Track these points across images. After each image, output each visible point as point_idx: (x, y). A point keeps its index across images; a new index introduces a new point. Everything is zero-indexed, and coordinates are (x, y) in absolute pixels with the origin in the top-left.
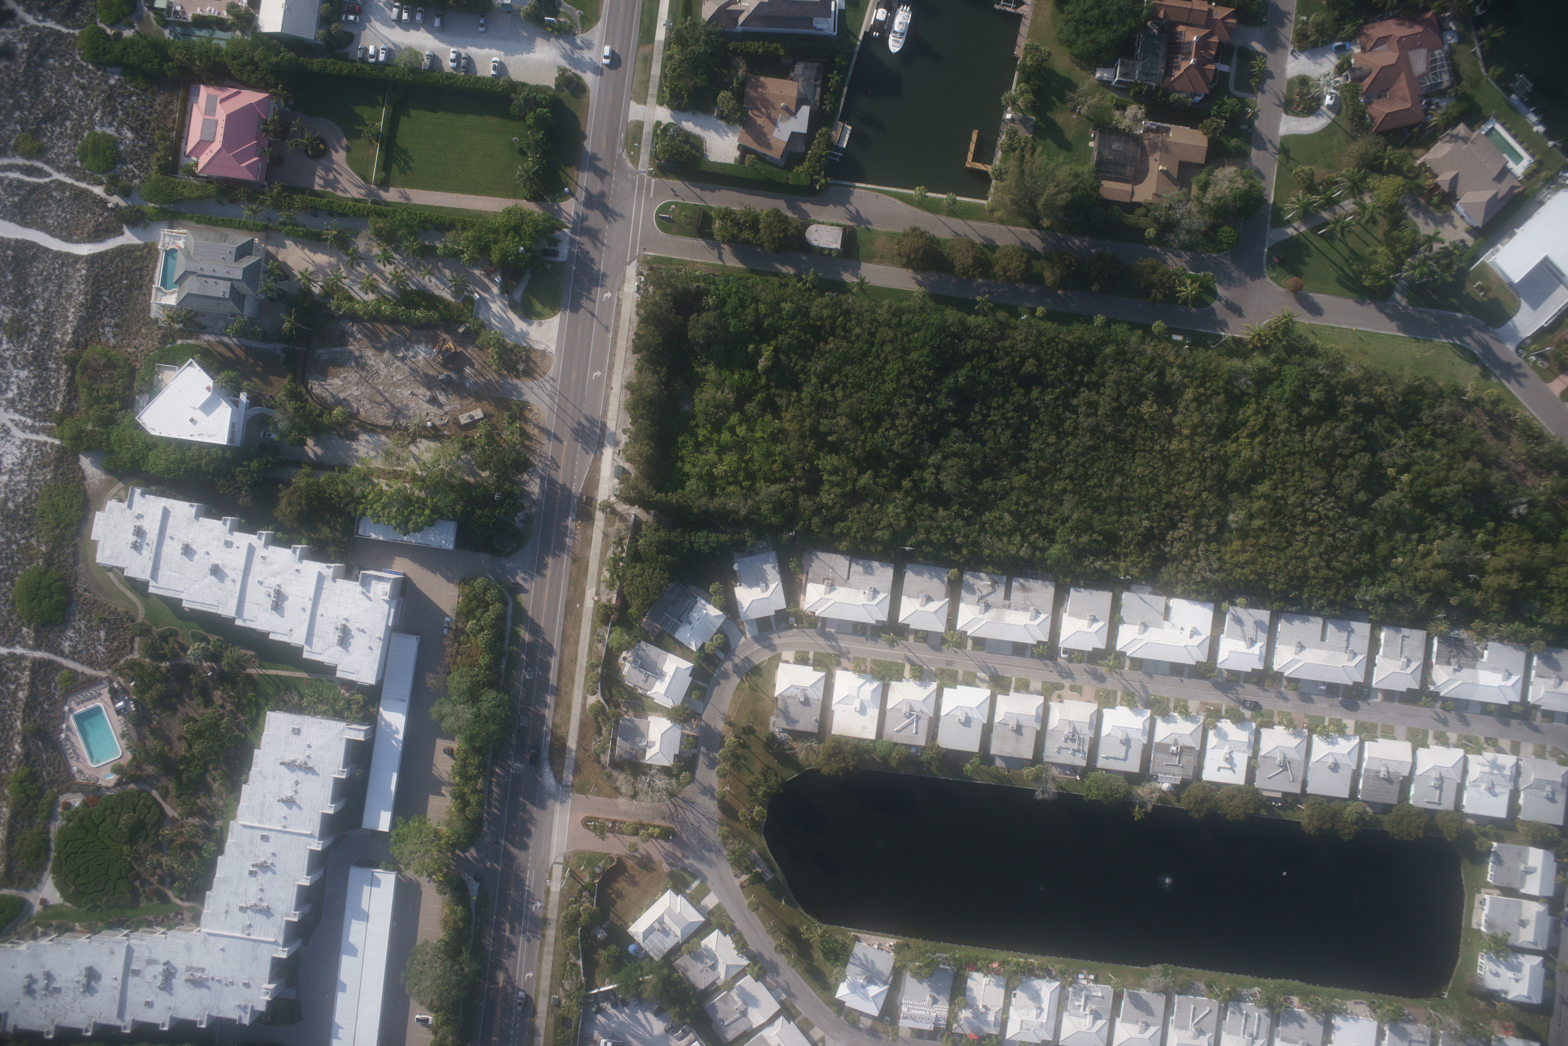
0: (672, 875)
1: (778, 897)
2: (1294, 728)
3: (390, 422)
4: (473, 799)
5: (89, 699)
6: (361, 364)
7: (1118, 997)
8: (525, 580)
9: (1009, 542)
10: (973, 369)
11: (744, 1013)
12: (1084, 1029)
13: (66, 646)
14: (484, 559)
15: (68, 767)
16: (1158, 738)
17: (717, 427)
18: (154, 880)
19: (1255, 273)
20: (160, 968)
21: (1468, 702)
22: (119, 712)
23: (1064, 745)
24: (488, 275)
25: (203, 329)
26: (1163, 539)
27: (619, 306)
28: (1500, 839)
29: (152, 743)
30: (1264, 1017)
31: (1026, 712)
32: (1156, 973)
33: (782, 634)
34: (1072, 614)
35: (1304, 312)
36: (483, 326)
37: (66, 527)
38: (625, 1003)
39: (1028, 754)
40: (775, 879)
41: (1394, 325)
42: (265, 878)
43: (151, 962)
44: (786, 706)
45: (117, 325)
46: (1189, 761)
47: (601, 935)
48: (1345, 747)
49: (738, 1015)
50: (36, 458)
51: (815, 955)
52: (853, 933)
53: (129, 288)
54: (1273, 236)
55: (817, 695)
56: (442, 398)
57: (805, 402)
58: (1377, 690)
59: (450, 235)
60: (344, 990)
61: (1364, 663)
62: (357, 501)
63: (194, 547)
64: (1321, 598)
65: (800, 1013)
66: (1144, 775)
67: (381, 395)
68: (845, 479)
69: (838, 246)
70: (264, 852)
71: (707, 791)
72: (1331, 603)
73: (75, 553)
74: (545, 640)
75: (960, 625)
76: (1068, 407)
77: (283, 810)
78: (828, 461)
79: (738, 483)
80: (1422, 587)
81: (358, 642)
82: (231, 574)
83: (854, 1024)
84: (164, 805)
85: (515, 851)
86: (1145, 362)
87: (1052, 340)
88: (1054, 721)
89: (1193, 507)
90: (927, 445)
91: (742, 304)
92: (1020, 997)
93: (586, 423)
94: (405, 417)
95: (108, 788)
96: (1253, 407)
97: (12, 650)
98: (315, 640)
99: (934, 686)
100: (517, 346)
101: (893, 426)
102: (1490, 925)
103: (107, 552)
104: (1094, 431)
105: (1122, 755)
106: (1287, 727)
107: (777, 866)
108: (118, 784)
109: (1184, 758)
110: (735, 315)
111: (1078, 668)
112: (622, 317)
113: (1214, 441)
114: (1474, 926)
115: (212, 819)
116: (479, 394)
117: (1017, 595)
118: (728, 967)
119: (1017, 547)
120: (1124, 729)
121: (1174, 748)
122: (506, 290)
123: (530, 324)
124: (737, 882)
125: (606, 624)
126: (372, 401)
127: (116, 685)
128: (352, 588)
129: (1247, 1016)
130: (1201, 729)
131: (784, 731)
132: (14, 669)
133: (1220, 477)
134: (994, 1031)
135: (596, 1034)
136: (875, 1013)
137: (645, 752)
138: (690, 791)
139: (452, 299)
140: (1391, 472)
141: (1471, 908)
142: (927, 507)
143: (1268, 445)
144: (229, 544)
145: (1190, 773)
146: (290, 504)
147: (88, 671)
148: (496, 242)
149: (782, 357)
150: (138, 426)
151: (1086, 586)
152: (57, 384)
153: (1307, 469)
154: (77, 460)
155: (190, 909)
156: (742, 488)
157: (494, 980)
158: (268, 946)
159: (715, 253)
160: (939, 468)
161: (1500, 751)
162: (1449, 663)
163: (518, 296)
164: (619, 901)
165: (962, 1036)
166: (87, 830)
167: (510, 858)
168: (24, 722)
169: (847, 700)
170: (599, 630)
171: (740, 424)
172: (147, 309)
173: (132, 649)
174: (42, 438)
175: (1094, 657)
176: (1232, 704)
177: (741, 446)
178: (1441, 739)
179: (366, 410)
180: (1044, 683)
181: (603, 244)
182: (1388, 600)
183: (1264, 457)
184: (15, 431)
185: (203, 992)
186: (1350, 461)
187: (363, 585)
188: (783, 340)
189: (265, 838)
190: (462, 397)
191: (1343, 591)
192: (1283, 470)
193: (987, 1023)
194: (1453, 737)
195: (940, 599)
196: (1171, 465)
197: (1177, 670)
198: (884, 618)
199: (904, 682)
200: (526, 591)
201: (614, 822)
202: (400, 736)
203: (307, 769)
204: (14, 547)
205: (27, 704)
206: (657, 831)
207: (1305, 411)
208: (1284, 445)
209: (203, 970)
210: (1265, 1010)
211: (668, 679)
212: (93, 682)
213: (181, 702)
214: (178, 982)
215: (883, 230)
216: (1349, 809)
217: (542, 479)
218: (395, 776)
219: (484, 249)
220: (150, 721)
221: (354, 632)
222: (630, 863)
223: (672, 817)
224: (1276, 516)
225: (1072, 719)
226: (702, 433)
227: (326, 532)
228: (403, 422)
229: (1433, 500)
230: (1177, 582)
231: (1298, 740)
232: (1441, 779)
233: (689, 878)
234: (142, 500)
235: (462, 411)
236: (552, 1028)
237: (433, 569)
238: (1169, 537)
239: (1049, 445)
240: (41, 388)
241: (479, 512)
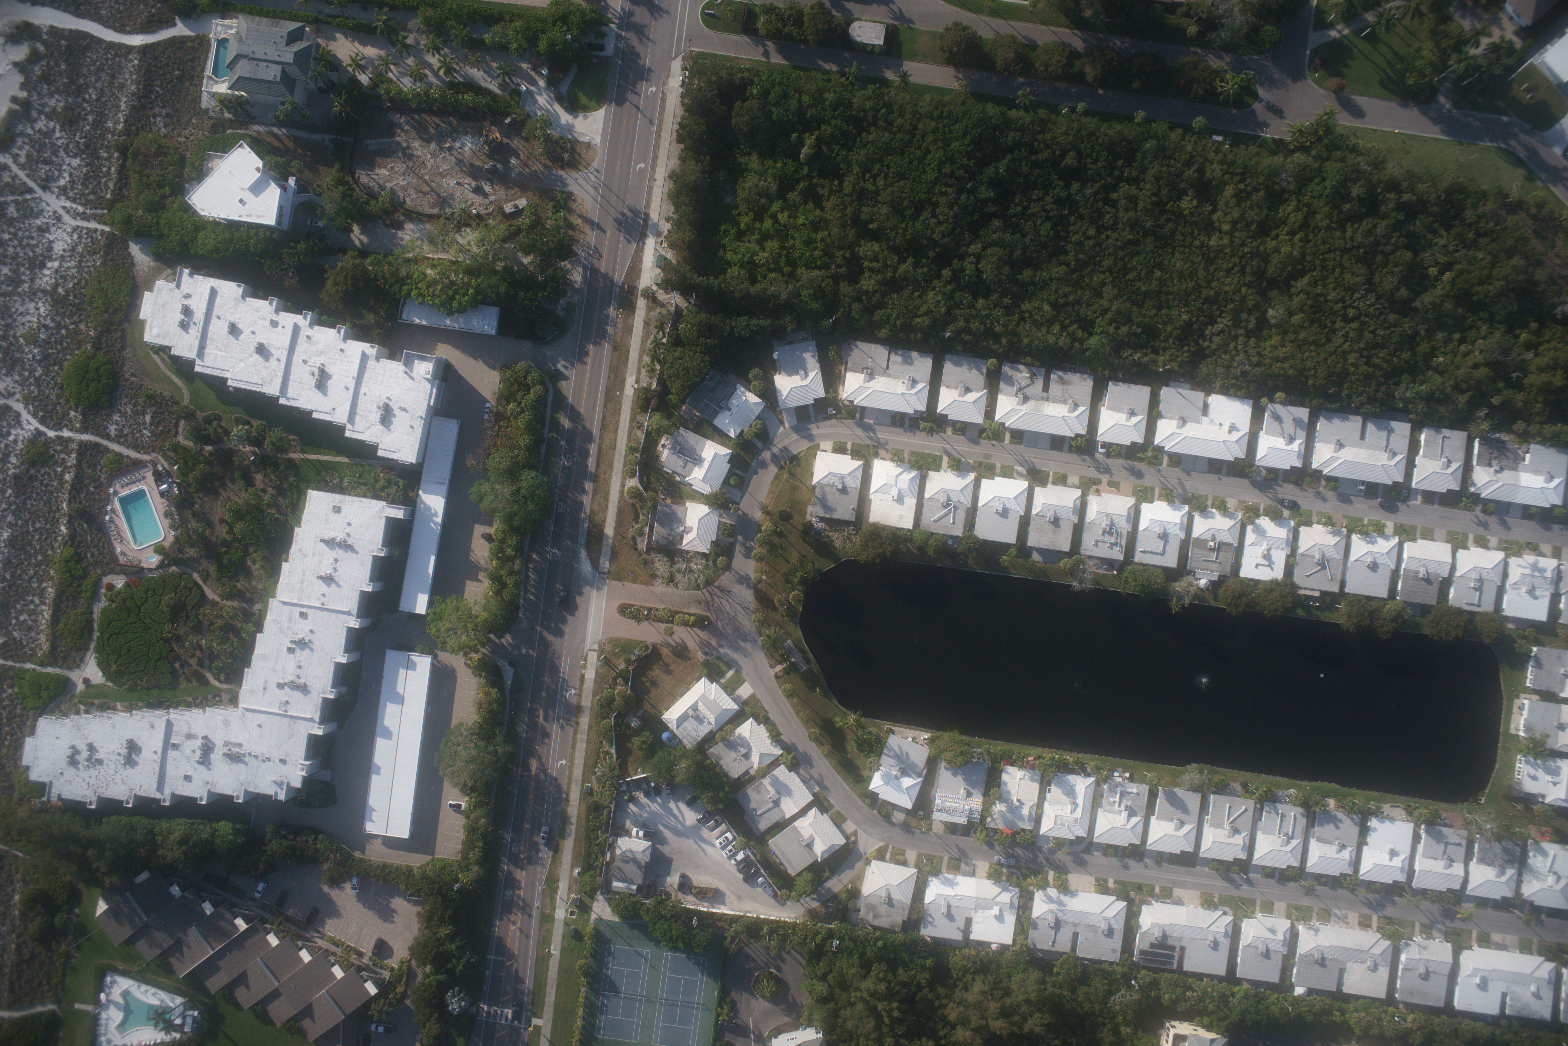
0: (707, 664)
1: (812, 688)
2: (1333, 525)
3: (436, 211)
4: (510, 581)
5: (133, 482)
6: (408, 155)
7: (1153, 795)
8: (566, 367)
9: (1048, 332)
10: (1013, 160)
11: (777, 803)
12: (1119, 825)
13: (112, 429)
14: (526, 346)
15: (112, 549)
16: (1195, 534)
17: (759, 216)
18: (193, 662)
19: (1297, 75)
20: (199, 743)
21: (1509, 505)
22: (162, 494)
23: (1101, 538)
24: (535, 68)
25: (253, 120)
26: (1202, 335)
27: (663, 100)
28: (1539, 643)
29: (193, 524)
30: (1299, 817)
31: (1064, 504)
32: (1192, 773)
33: (820, 424)
34: (1110, 408)
35: (1345, 114)
36: (528, 116)
37: (115, 312)
38: (658, 791)
39: (1066, 547)
40: (810, 670)
41: (1437, 128)
42: (303, 655)
43: (190, 736)
44: (824, 495)
45: (168, 115)
46: (1227, 557)
47: (634, 723)
48: (1384, 546)
49: (770, 805)
50: (86, 245)
51: (849, 748)
52: (887, 726)
53: (180, 79)
54: (1315, 39)
55: (854, 484)
56: (487, 188)
57: (846, 191)
58: (1417, 491)
59: (498, 28)
60: (378, 773)
61: (1404, 462)
62: (402, 282)
63: (240, 326)
64: (1360, 395)
65: (832, 807)
66: (1182, 570)
67: (428, 185)
68: (886, 266)
69: (881, 42)
70: (302, 629)
71: (743, 580)
72: (1371, 400)
73: (123, 338)
74: (584, 427)
75: (998, 416)
76: (1107, 201)
77: (322, 587)
78: (868, 248)
79: (779, 270)
80: (1464, 386)
81: (400, 421)
82: (276, 354)
83: (887, 818)
84: (205, 588)
85: (550, 638)
86: (1185, 157)
87: (1093, 133)
88: (1092, 513)
89: (1233, 301)
90: (967, 235)
91: (785, 96)
92: (1055, 792)
93: (629, 214)
94: (450, 206)
95: (150, 570)
96: (1293, 204)
97: (60, 433)
98: (358, 419)
99: (972, 476)
100: (561, 138)
101: (934, 215)
102: (1528, 728)
103: (155, 331)
104: (1134, 225)
105: (1160, 550)
106: (1325, 524)
107: (812, 657)
108: (161, 566)
109: (1221, 554)
110: (777, 104)
111: (1117, 464)
112: (667, 111)
113: (1254, 237)
114: (1513, 731)
115: (251, 602)
116: (523, 185)
117: (1055, 388)
118: (762, 756)
119: (1056, 337)
120: (1161, 523)
121: (1212, 544)
122: (552, 83)
123: (576, 117)
124: (772, 672)
125: (646, 411)
126: (418, 191)
127: (160, 468)
128: (396, 367)
129: (1283, 816)
130: (1239, 525)
131: (822, 519)
132: (61, 452)
133: (1260, 274)
134: (1028, 826)
135: (628, 824)
136: (909, 805)
137: (682, 537)
138: (726, 579)
139: (498, 92)
140: (1433, 271)
141: (1510, 713)
142: (967, 298)
143: (1308, 241)
144: (274, 324)
145: (1228, 570)
146: (336, 284)
147: (133, 454)
148: (543, 32)
149: (824, 148)
150: (188, 209)
151: (1124, 381)
152: (109, 172)
153: (1347, 265)
154: (127, 247)
155: (228, 691)
156: (783, 275)
157: (527, 768)
158: (304, 723)
159: (761, 49)
160: (978, 258)
161: (1542, 555)
162: (1490, 465)
163: (564, 89)
164: (653, 689)
165: (995, 831)
166: (129, 611)
167: (545, 645)
168: (70, 503)
169: (884, 488)
170: (638, 418)
171: (782, 211)
172: (198, 99)
173: (177, 433)
174: (93, 225)
175: (1132, 452)
176: (1270, 502)
177: (782, 233)
178: (1482, 543)
179: (412, 199)
180: (1081, 478)
181: (649, 39)
182: (1429, 398)
183: (1303, 255)
184: (66, 218)
185: (240, 767)
186: (1391, 258)
187: (406, 364)
188: (826, 130)
189: (303, 615)
190: (507, 187)
191: (1383, 388)
192: (1324, 267)
193: (1021, 817)
194: (1493, 541)
195: (978, 390)
196: (1210, 261)
197: (1215, 466)
198: (922, 408)
199: (942, 472)
200: (566, 378)
201: (650, 610)
202: (439, 519)
203: (346, 546)
204: (63, 332)
205: (73, 486)
206: (693, 618)
207: (1346, 207)
208: (1324, 243)
209: (240, 745)
210: (1300, 810)
211: (706, 465)
212: (138, 465)
213: (224, 486)
214: (216, 757)
215: (925, 29)
216: (1387, 607)
217: (585, 268)
218: (433, 559)
219: (532, 39)
220: (192, 504)
221: (396, 411)
222: (665, 651)
223: (708, 605)
224: (1315, 313)
225: (1110, 511)
226: (744, 221)
227: (371, 318)
228: (448, 210)
229: (1475, 298)
230: (1216, 376)
231: (1337, 539)
232: (1481, 580)
233: (723, 667)
234: (191, 280)
235: (507, 201)
236: (583, 816)
237: (475, 355)
238: (1207, 332)
239: (1088, 238)
240: (92, 176)
241: (522, 294)
